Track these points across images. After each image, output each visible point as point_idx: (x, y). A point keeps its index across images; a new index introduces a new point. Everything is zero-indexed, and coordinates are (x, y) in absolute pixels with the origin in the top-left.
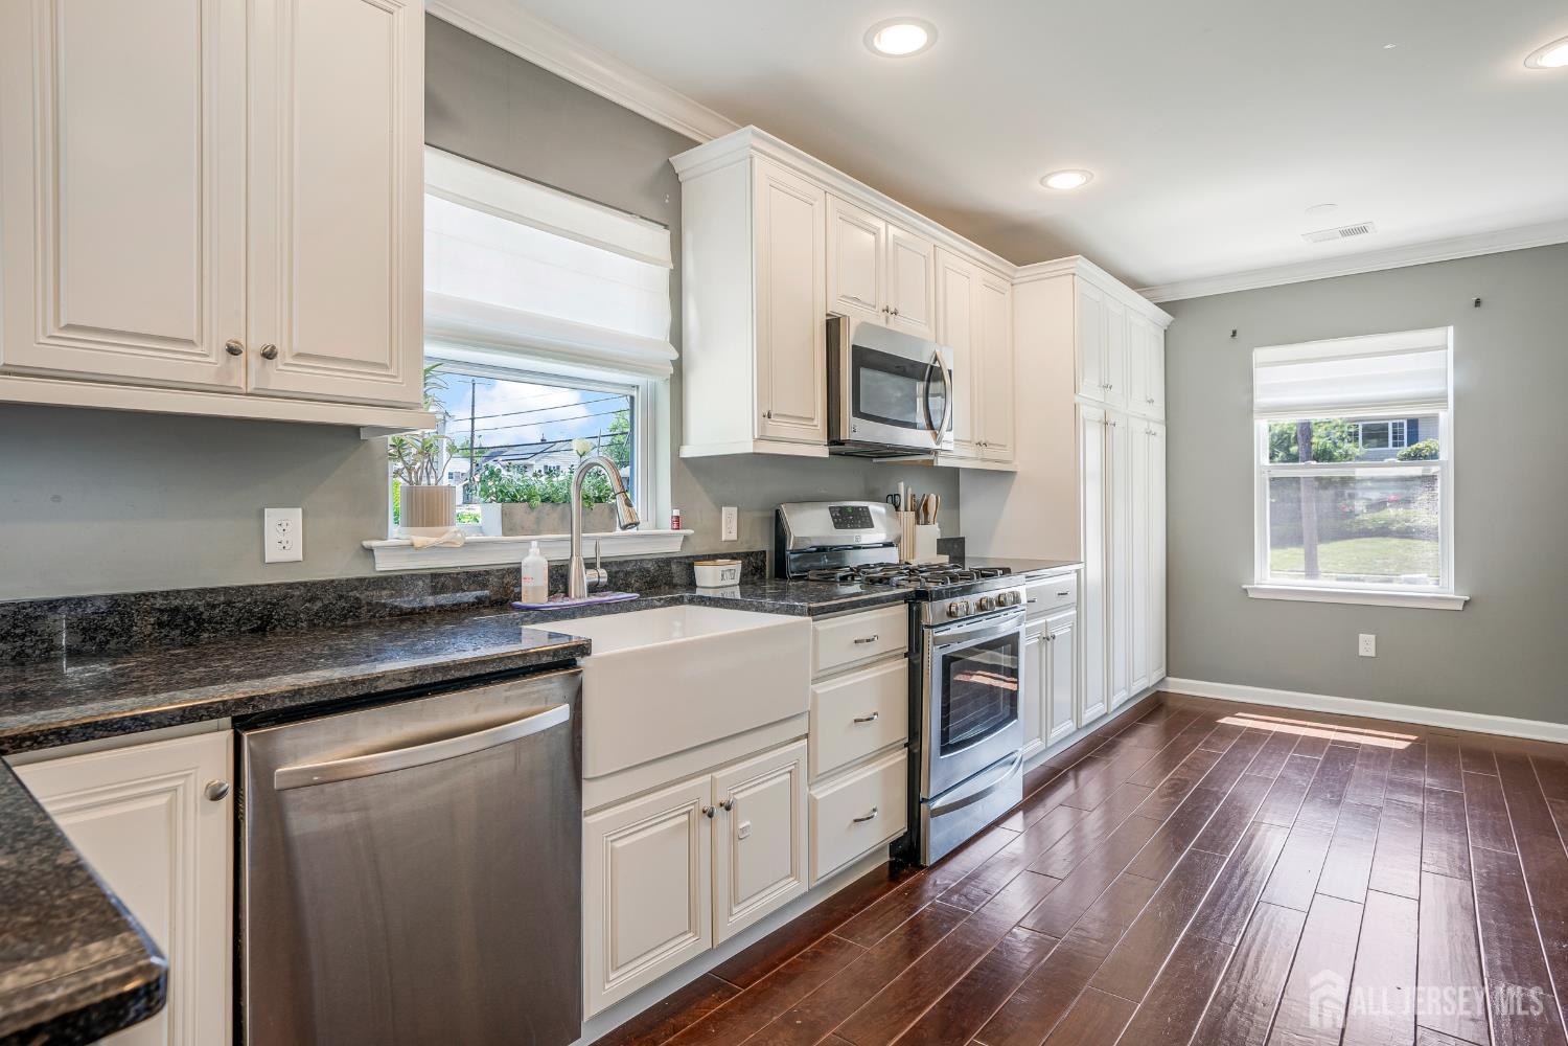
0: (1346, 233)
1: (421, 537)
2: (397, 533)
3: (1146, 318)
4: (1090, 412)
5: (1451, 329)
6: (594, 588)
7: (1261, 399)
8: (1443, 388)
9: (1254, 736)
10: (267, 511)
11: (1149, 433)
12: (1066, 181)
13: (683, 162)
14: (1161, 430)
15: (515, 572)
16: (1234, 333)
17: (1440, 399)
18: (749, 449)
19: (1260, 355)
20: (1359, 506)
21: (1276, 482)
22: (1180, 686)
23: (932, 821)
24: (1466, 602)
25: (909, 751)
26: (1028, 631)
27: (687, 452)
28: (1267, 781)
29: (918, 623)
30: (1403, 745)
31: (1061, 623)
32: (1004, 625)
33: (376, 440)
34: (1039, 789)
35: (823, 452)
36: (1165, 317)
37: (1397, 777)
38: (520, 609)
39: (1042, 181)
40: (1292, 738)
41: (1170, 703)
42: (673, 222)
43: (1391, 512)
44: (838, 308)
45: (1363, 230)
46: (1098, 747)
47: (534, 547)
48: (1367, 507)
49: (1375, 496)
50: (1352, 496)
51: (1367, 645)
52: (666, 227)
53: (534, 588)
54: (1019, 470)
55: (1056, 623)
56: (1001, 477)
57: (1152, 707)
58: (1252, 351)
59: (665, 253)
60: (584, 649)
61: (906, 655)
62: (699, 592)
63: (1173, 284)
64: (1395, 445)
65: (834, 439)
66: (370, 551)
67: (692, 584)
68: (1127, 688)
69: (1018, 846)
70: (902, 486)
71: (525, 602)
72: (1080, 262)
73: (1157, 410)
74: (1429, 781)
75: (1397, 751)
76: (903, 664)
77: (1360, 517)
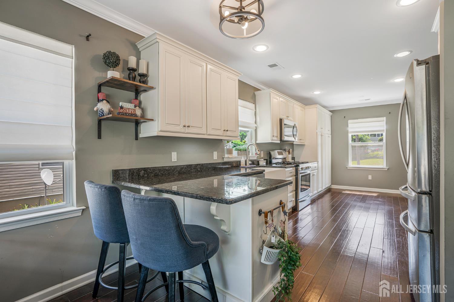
0: (366, 100)
1: (230, 156)
2: (226, 156)
3: (327, 115)
4: (319, 134)
5: (385, 117)
6: (250, 164)
7: (350, 130)
8: (384, 129)
9: (349, 194)
10: (214, 152)
11: (329, 137)
12: (317, 93)
13: (256, 93)
14: (330, 136)
15: (240, 162)
16: (345, 117)
17: (384, 131)
18: (271, 141)
19: (350, 121)
20: (369, 151)
21: (353, 147)
22: (334, 187)
23: (299, 203)
24: (388, 169)
25: (296, 192)
26: (312, 173)
27: (257, 142)
28: (352, 200)
29: (297, 171)
30: (376, 195)
31: (315, 172)
32: (308, 172)
33: (224, 141)
34: (313, 202)
35: (279, 142)
36: (331, 113)
37: (375, 199)
38: (241, 167)
39: (313, 93)
40: (356, 195)
41: (332, 190)
42: (255, 103)
43: (376, 153)
44: (282, 117)
45: (369, 99)
46: (321, 196)
47: (243, 158)
48: (371, 151)
49: (373, 149)
50: (368, 149)
51: (370, 177)
52: (254, 104)
53: (243, 164)
54: (306, 144)
55: (314, 172)
56: (302, 145)
57: (329, 190)
58: (348, 121)
59: (254, 108)
60: (264, 171)
61: (295, 176)
62: (260, 165)
63: (333, 107)
64: (378, 136)
65: (281, 140)
66: (223, 158)
67: (259, 164)
68: (325, 186)
69: (310, 211)
70: (286, 147)
71: (242, 166)
72: (318, 106)
73: (330, 132)
74: (380, 200)
75: (375, 196)
76: (295, 177)
77: (370, 154)
